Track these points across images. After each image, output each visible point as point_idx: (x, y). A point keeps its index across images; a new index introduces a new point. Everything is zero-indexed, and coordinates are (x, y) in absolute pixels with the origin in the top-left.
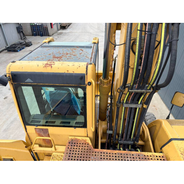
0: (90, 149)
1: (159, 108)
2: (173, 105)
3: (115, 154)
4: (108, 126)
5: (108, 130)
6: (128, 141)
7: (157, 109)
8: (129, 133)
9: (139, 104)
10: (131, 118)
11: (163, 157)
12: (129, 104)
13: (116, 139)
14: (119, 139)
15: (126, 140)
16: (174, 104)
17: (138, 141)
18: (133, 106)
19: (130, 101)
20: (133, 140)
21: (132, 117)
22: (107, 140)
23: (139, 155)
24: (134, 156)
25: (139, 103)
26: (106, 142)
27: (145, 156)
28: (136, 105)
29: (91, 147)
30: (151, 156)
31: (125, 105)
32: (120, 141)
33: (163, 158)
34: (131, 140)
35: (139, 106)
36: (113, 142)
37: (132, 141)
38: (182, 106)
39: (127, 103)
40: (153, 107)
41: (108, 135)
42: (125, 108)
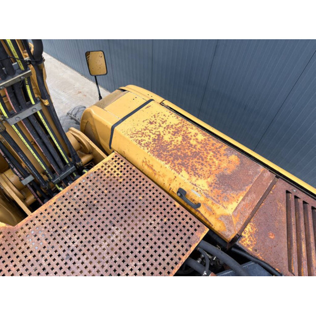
0: (9, 233)
1: (87, 93)
2: (95, 77)
3: (55, 203)
4: (18, 173)
5: (22, 178)
6: (66, 170)
7: (85, 95)
8: (58, 159)
9: (34, 105)
10: (41, 135)
11: (116, 156)
12: (17, 114)
13: (45, 182)
14: (51, 178)
15: (61, 171)
16: (96, 75)
17: (80, 160)
18: (27, 113)
19: (13, 108)
20: (72, 164)
21: (41, 132)
22: (35, 194)
23: (88, 178)
24: (82, 185)
25: (33, 102)
26: (35, 198)
27: (95, 172)
28: (31, 109)
29: (9, 229)
30: (102, 167)
31: (13, 121)
32: (54, 178)
33: (117, 158)
34: (69, 165)
35: (37, 108)
36: (45, 189)
37: (72, 166)
38: (105, 72)
39: (11, 115)
40: (79, 95)
41: (28, 186)
42: (16, 125)
